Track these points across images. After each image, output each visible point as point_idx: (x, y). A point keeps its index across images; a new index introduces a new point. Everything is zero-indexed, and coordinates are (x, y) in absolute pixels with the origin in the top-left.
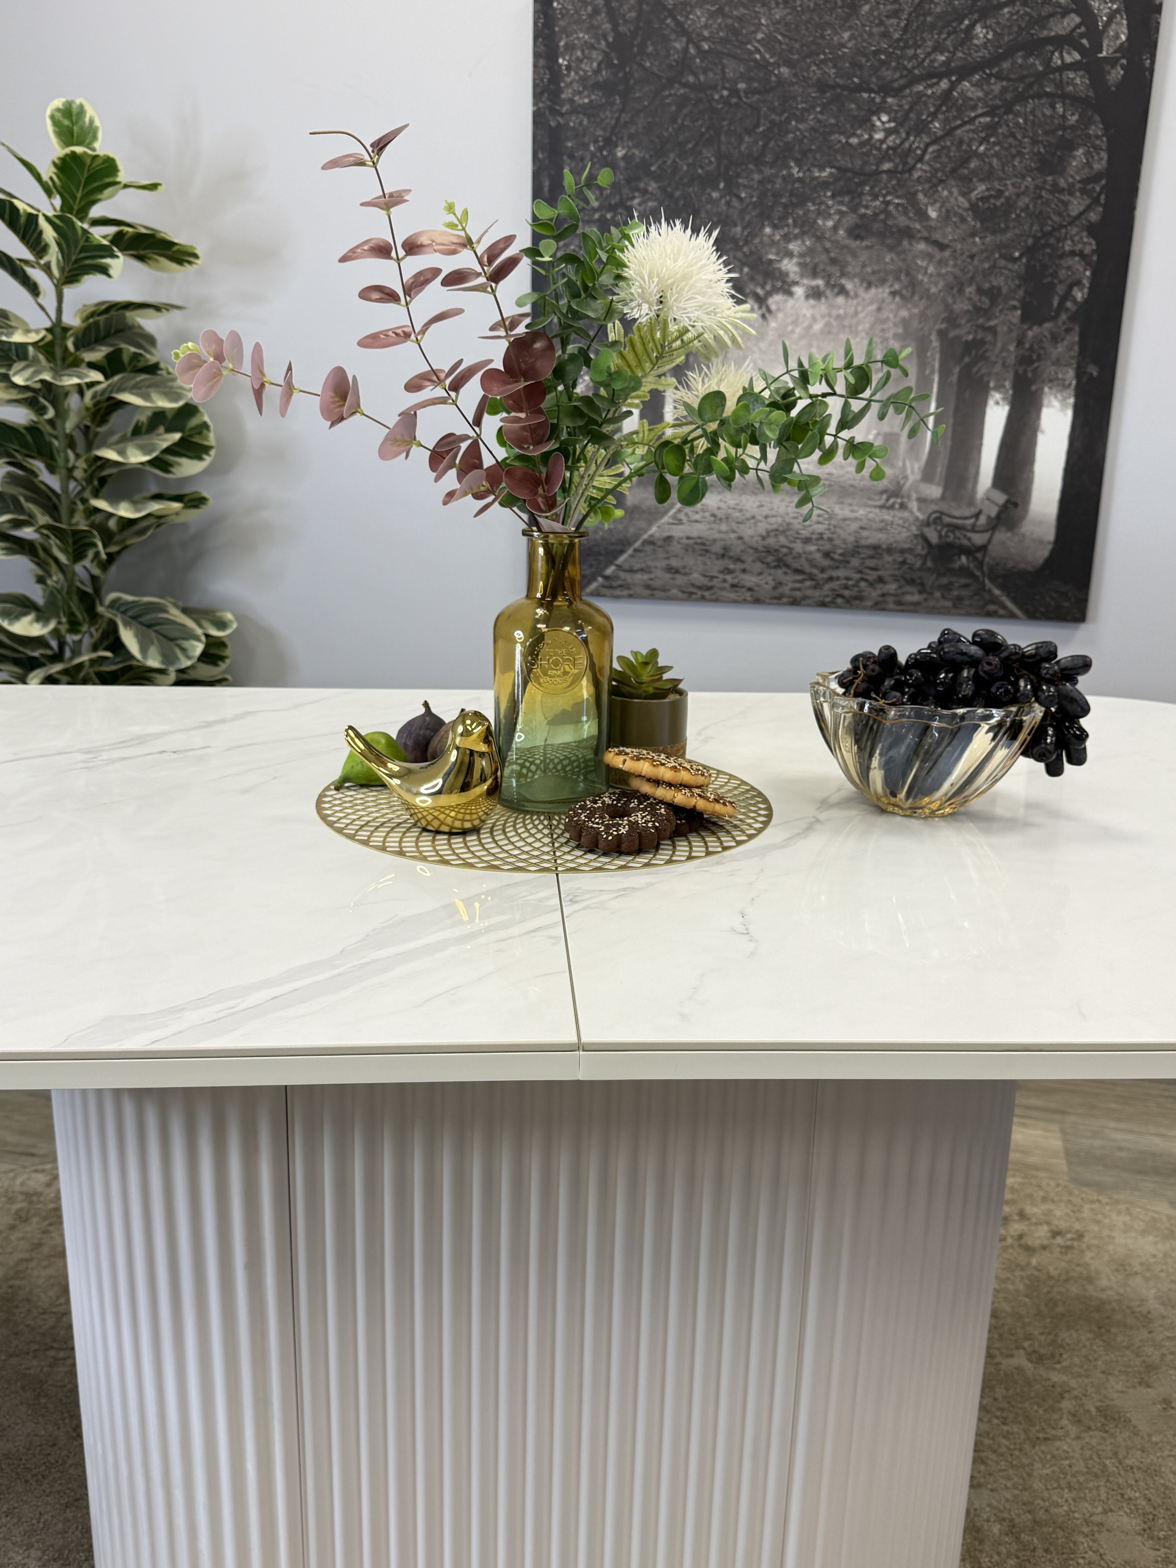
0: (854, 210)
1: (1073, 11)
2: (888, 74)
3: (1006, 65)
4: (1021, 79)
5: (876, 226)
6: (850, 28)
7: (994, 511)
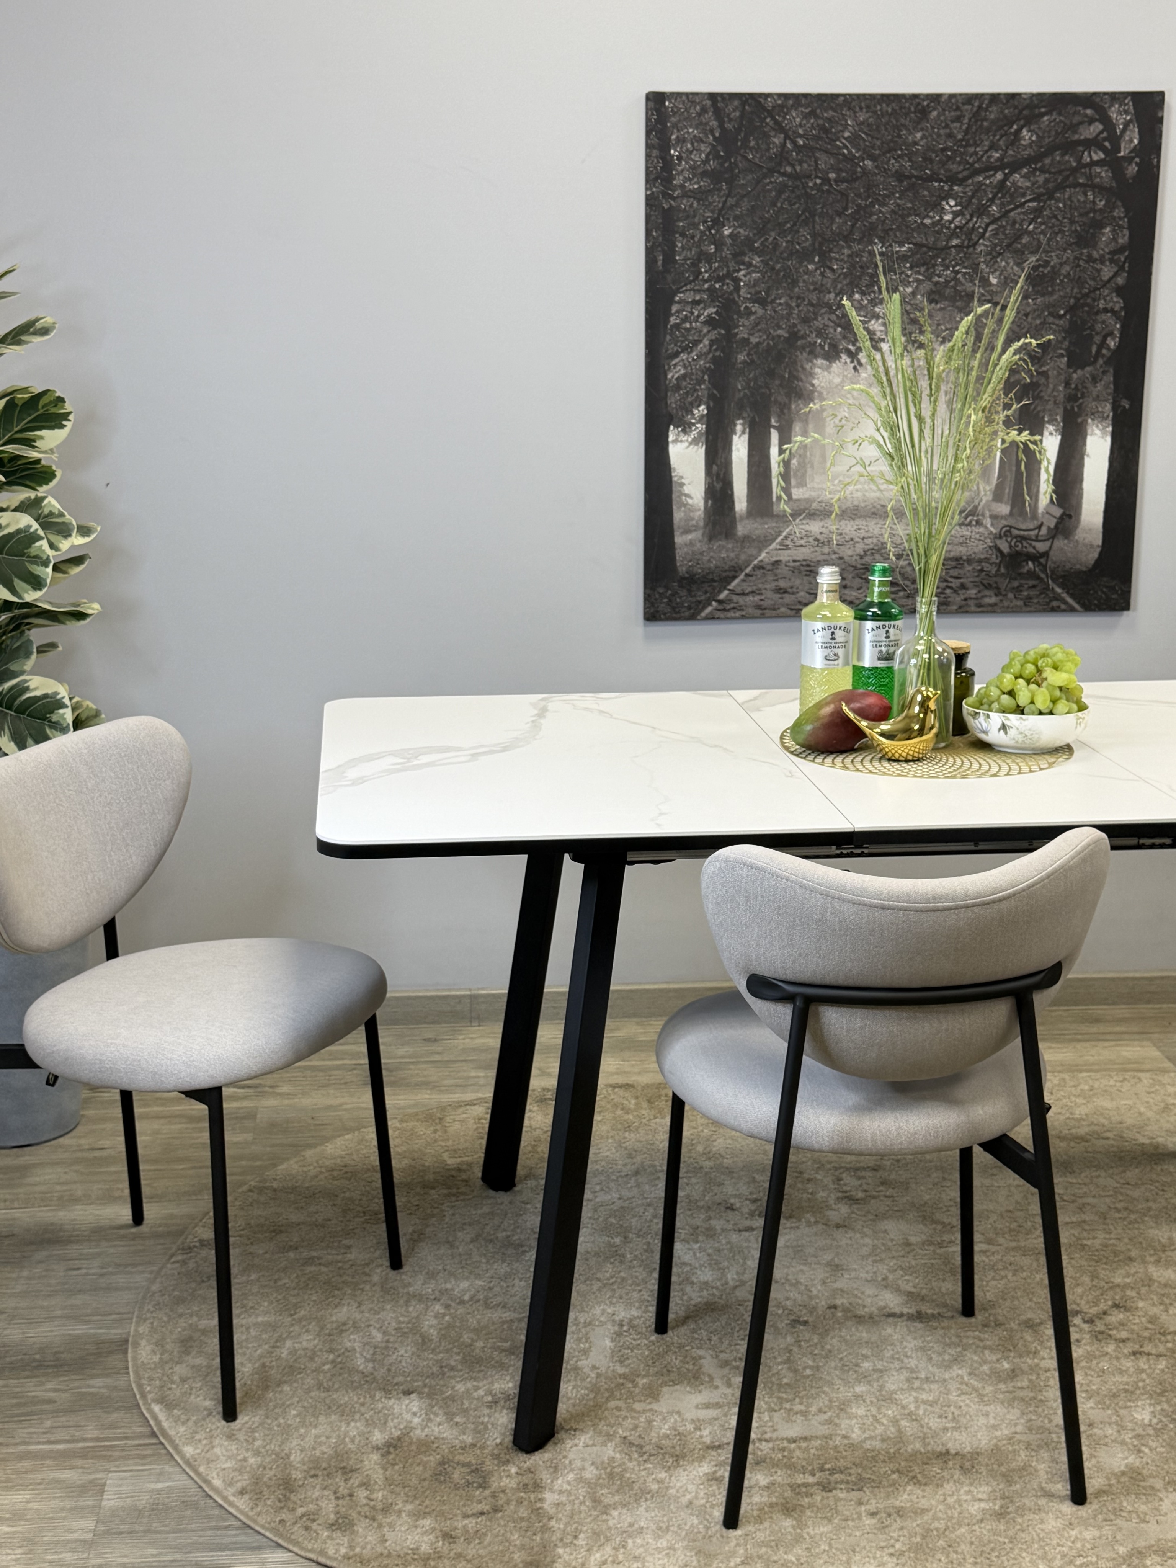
0: (929, 278)
1: (1096, 120)
2: (954, 167)
3: (1047, 161)
4: (1060, 172)
5: (948, 292)
6: (922, 129)
7: (1052, 523)
